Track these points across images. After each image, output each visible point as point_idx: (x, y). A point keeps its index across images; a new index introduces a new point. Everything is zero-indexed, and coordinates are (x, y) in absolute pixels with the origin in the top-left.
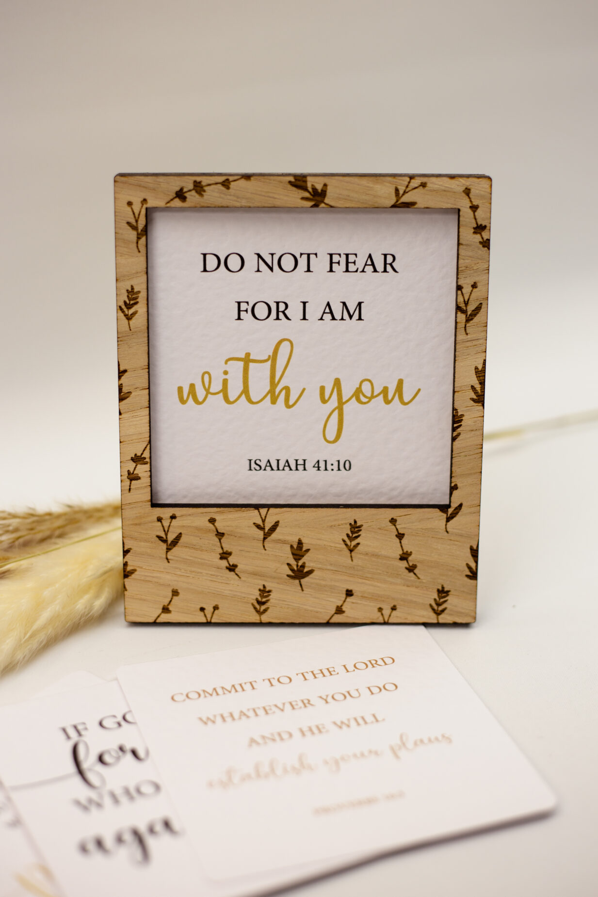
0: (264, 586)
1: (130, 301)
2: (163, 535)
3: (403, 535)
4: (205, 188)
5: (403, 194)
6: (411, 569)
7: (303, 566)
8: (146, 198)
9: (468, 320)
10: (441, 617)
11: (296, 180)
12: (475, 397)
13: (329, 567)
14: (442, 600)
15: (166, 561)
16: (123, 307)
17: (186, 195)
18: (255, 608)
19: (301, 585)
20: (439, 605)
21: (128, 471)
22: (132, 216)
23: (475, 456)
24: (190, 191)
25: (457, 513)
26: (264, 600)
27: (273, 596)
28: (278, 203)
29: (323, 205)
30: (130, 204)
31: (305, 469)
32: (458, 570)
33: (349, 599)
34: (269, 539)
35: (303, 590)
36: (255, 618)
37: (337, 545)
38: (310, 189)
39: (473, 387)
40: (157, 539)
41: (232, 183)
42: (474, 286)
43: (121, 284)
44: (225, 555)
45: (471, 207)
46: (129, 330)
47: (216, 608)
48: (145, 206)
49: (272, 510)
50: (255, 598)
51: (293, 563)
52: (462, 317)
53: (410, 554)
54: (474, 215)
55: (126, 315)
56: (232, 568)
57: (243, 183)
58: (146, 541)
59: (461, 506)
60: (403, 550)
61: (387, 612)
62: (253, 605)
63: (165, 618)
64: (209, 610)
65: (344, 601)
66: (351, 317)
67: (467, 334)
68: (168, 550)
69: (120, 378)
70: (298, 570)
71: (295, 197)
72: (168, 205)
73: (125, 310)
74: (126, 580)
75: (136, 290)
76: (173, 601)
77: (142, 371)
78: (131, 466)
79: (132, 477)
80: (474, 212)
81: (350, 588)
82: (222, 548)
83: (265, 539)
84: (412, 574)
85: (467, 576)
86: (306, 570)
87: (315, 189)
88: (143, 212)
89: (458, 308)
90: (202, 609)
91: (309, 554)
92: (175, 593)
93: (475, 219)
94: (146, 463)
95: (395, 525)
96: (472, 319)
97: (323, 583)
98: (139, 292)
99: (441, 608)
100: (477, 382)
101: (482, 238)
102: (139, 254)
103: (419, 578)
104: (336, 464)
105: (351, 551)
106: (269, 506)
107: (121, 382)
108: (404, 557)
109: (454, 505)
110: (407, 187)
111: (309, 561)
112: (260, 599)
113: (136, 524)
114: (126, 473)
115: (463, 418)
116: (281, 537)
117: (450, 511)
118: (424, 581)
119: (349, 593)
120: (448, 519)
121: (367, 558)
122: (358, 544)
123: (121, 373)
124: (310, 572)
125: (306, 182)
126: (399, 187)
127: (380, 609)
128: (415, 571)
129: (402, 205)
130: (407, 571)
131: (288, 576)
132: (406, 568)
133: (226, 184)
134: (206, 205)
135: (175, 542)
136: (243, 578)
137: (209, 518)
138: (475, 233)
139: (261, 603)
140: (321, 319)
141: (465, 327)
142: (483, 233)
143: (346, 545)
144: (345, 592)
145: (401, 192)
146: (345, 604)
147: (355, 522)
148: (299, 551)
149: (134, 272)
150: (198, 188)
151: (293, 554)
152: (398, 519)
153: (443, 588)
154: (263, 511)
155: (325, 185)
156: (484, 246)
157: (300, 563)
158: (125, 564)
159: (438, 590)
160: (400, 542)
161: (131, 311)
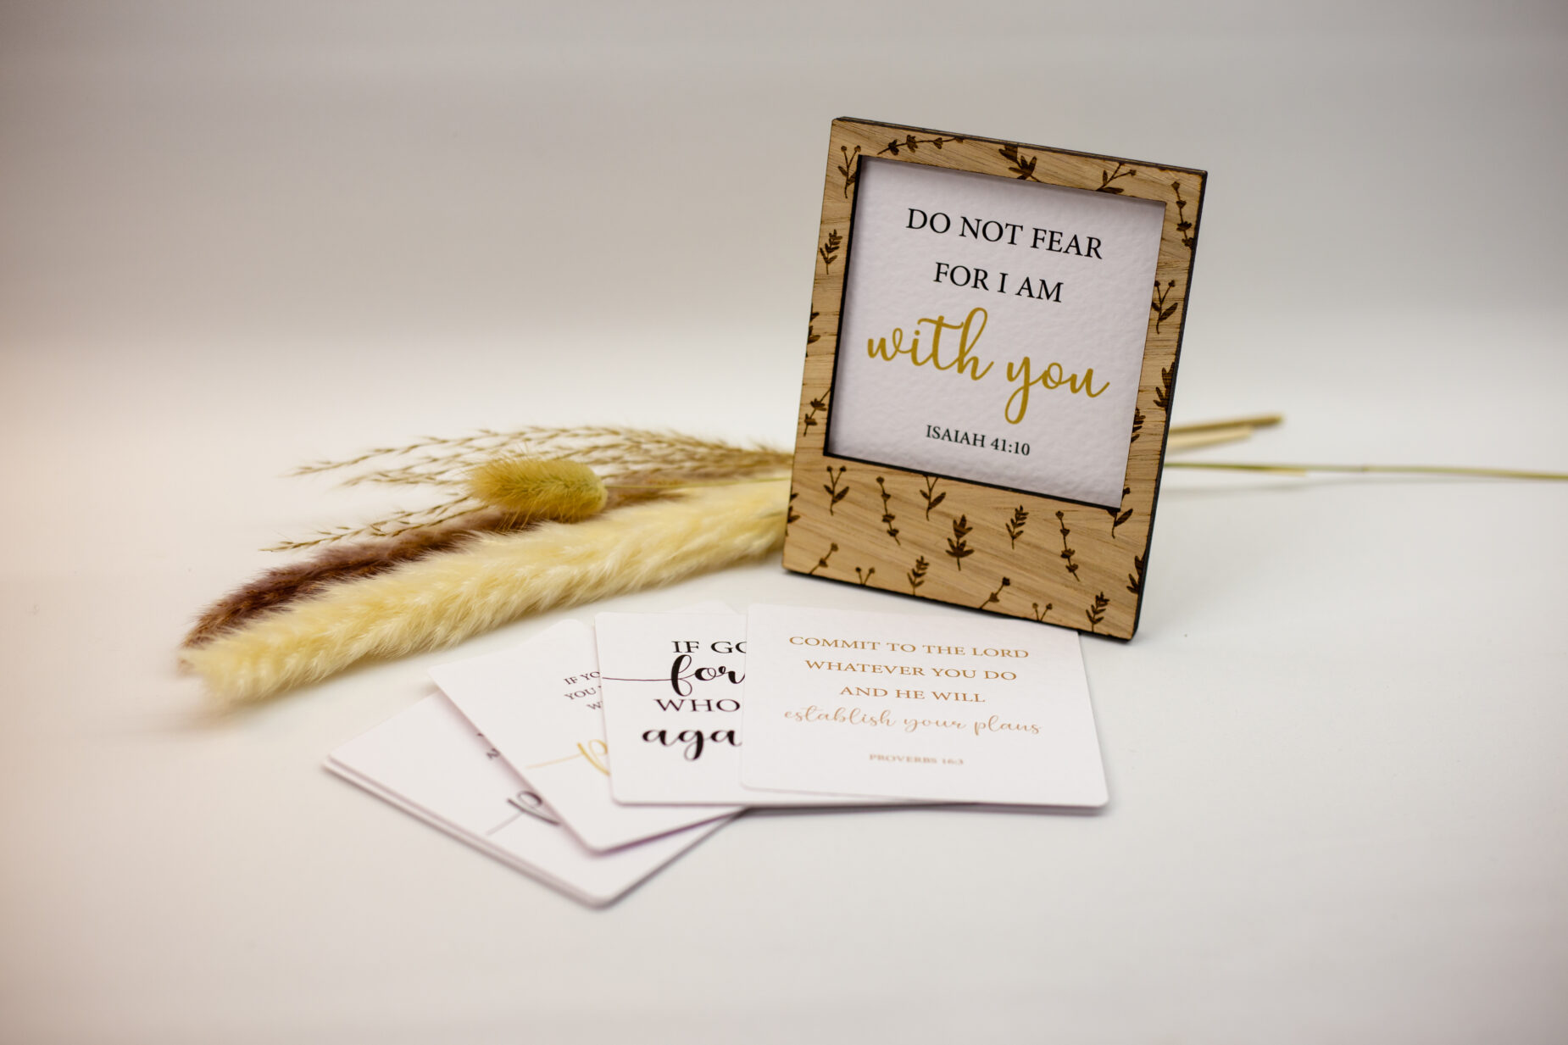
0: (922, 558)
1: (831, 244)
2: (830, 485)
3: (1068, 531)
4: (918, 144)
5: (1111, 179)
6: (1072, 569)
7: (963, 544)
8: (861, 145)
9: (1161, 319)
10: (1095, 626)
11: (1006, 149)
12: (1159, 400)
13: (989, 550)
14: (1100, 608)
15: (829, 512)
16: (824, 250)
17: (899, 148)
18: (910, 579)
19: (959, 564)
20: (1096, 612)
21: (807, 415)
22: (845, 161)
23: (1152, 462)
24: (903, 144)
25: (1126, 519)
26: (920, 572)
27: (930, 571)
28: (986, 170)
29: (1029, 178)
30: (844, 149)
31: (982, 445)
32: (1120, 580)
33: (1005, 588)
34: (933, 509)
35: (960, 569)
36: (909, 589)
37: (1001, 530)
38: (1019, 161)
39: (1158, 390)
40: (824, 490)
41: (944, 143)
42: (1172, 284)
43: (825, 227)
44: (888, 518)
45: (1178, 203)
46: (825, 273)
47: (872, 571)
48: (858, 153)
49: (940, 481)
50: (911, 568)
51: (954, 539)
52: (1156, 314)
53: (1073, 552)
54: (1181, 212)
55: (825, 259)
56: (893, 533)
57: (954, 144)
58: (814, 488)
59: (1130, 512)
60: (1066, 547)
61: (1041, 609)
62: (909, 575)
63: (820, 571)
64: (865, 571)
65: (1000, 590)
66: (1048, 296)
67: (1158, 333)
68: (834, 502)
69: (811, 319)
70: (958, 548)
71: (1003, 166)
72: (880, 155)
73: (826, 253)
74: (789, 525)
75: (838, 235)
76: (831, 556)
77: (832, 317)
78: (810, 410)
79: (809, 421)
80: (1181, 208)
81: (1008, 577)
82: (886, 510)
83: (929, 508)
84: (1072, 574)
85: (1128, 587)
86: (966, 549)
87: (1023, 161)
88: (856, 158)
89: (1154, 305)
90: (858, 570)
91: (970, 533)
92: (834, 548)
93: (1181, 215)
94: (824, 410)
95: (1061, 520)
96: (1165, 318)
97: (981, 566)
98: (841, 237)
99: (1097, 617)
100: (1163, 384)
101: (1186, 236)
102: (846, 200)
103: (1078, 580)
104: (1014, 446)
105: (1014, 538)
106: (937, 476)
107: (812, 324)
108: (1067, 554)
109: (1125, 509)
110: (1116, 172)
111: (970, 540)
112: (916, 570)
113: (806, 470)
114: (804, 417)
115: (1144, 420)
116: (945, 510)
117: (1119, 515)
118: (1084, 584)
119: (1006, 582)
120: (1116, 523)
121: (1028, 548)
122: (1022, 532)
123: (814, 315)
124: (970, 552)
125: (1016, 152)
126: (1108, 171)
127: (1035, 605)
128: (1076, 572)
129: (1108, 191)
130: (1067, 570)
131: (948, 552)
132: (1067, 567)
133: (938, 143)
134: (915, 161)
135: (841, 496)
136: (902, 545)
137: (877, 477)
138: (1178, 229)
139: (917, 575)
140: (1019, 294)
141: (1157, 326)
142: (1187, 231)
143: (1009, 530)
144: (1001, 580)
145: (1109, 177)
146: (1001, 592)
147: (1021, 508)
148: (961, 527)
149: (839, 216)
150: (911, 143)
151: (956, 530)
152: (1065, 513)
153: (1102, 595)
154: (932, 480)
155: (1035, 158)
156: (1186, 245)
157: (961, 541)
158: (791, 509)
159: (1097, 597)
160: (1064, 539)
161: (831, 255)
